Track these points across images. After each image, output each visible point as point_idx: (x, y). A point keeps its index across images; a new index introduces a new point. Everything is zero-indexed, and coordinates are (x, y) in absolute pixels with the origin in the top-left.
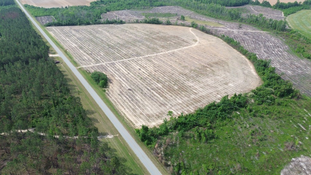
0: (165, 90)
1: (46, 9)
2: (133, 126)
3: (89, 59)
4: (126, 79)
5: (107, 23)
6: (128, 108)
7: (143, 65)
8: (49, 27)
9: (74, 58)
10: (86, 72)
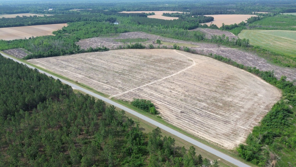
0: (214, 108)
1: (9, 42)
2: (222, 147)
3: (111, 88)
4: (168, 102)
5: (91, 52)
6: (200, 131)
7: (169, 87)
8: (29, 60)
9: (94, 89)
10: (122, 101)
